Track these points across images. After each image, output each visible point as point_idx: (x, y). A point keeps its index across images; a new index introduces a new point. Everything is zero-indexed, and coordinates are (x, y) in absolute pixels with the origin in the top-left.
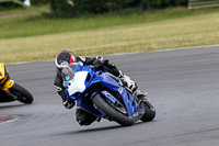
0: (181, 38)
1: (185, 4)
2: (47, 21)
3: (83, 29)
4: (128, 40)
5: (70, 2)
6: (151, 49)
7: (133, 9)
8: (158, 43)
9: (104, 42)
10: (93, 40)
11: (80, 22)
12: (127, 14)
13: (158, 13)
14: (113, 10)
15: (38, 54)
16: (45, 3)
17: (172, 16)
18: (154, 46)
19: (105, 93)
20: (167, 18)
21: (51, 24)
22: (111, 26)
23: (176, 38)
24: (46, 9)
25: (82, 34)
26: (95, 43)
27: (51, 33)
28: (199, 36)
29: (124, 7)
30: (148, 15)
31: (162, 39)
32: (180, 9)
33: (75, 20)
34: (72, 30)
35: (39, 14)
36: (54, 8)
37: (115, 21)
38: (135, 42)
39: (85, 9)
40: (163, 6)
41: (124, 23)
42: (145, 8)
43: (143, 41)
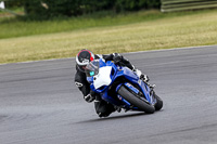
0: (153, 41)
1: (158, 7)
2: (22, 24)
3: (57, 31)
4: (101, 42)
5: (44, 5)
6: (124, 51)
7: (106, 12)
8: (131, 45)
9: (77, 44)
10: (67, 42)
11: (55, 25)
12: (100, 17)
13: (131, 16)
14: (87, 12)
15: (12, 56)
16: (19, 6)
17: (145, 18)
18: (127, 48)
19: (128, 85)
20: (140, 21)
21: (25, 27)
22: (85, 28)
23: (149, 40)
24: (21, 11)
25: (56, 36)
26: (69, 46)
27: (26, 35)
28: (172, 38)
29: (98, 10)
30: (121, 17)
31: (136, 42)
32: (153, 11)
33: (49, 22)
34: (46, 33)
35: (13, 16)
36: (28, 11)
37: (89, 24)
38: (109, 45)
39: (60, 12)
40: (137, 9)
41: (97, 26)
42: (118, 11)
43: (117, 43)
